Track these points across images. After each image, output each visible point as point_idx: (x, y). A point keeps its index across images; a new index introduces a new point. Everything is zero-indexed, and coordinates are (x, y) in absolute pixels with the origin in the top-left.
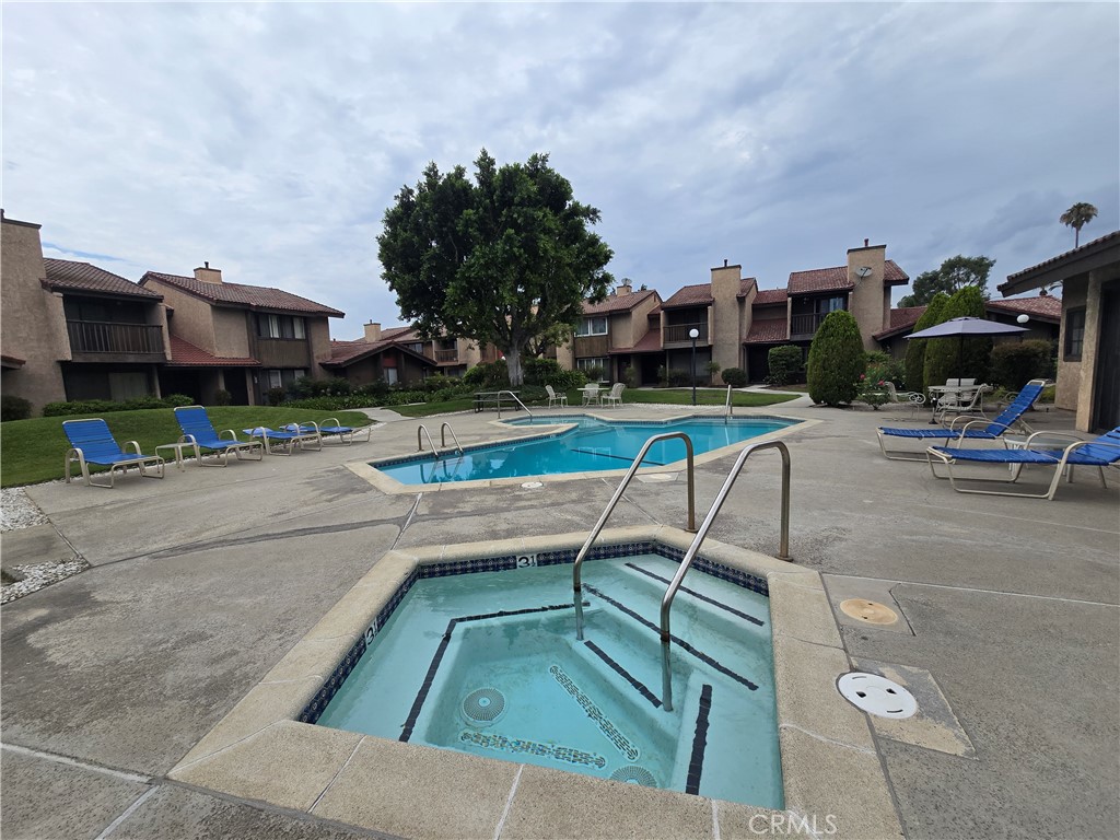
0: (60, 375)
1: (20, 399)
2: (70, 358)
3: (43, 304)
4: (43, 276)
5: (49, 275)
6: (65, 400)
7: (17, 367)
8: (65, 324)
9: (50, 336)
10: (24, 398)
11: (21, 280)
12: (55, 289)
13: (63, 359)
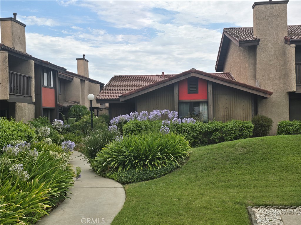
0: (288, 102)
1: (268, 118)
2: (294, 90)
3: (284, 53)
4: (286, 35)
5: (289, 34)
6: (288, 120)
7: (268, 96)
8: (295, 66)
9: (286, 76)
10: (269, 118)
11: (275, 40)
12: (292, 42)
13: (291, 91)
